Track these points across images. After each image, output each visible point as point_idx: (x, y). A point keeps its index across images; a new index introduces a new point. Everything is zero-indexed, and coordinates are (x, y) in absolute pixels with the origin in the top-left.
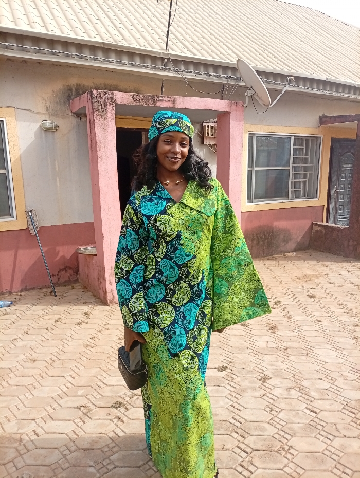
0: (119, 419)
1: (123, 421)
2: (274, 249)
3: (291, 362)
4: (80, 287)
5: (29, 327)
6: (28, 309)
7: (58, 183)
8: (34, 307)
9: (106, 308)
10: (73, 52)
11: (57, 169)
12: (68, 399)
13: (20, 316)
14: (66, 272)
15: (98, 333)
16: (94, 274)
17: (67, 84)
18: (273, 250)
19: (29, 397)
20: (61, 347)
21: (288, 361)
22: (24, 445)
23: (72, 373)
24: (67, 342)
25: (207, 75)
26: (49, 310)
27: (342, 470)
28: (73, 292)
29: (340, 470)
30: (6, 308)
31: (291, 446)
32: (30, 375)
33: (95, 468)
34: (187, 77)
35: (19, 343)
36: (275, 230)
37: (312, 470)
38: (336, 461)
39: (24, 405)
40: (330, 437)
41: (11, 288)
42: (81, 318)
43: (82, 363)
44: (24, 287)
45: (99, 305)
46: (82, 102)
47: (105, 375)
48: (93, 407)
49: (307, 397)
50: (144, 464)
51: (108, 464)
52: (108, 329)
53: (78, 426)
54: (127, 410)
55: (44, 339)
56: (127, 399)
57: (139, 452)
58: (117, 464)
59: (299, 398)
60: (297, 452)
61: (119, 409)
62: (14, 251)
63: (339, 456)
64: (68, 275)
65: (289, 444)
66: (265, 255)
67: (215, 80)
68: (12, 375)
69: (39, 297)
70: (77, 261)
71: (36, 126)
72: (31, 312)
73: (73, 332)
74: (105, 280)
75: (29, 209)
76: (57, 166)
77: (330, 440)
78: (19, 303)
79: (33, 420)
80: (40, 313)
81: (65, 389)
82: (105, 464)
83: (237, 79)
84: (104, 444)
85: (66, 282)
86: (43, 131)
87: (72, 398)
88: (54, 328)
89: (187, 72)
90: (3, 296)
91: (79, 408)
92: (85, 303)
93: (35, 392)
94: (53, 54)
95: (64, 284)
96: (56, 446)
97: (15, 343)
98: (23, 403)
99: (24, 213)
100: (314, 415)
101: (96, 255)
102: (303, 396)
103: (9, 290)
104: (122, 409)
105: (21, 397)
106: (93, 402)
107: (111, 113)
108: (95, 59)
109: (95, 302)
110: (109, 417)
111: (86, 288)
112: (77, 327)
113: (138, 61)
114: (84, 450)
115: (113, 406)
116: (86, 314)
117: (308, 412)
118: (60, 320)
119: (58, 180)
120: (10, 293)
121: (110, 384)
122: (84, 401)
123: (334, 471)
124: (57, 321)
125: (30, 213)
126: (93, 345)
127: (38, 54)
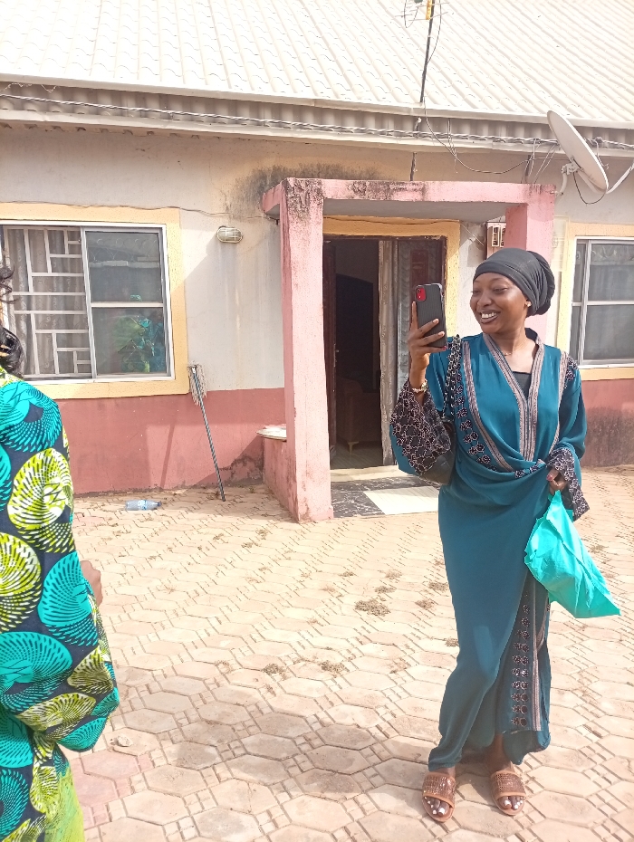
0: (270, 689)
1: (274, 693)
2: (621, 453)
3: (585, 650)
4: (263, 491)
5: (175, 542)
6: (181, 517)
7: (238, 325)
8: (190, 513)
9: (295, 526)
10: (267, 118)
11: (237, 302)
12: (205, 649)
13: (167, 524)
14: (245, 464)
15: (274, 563)
16: (283, 472)
17: (259, 168)
18: (619, 455)
19: (153, 640)
20: (213, 577)
21: (579, 647)
22: (130, 701)
23: (220, 615)
24: (223, 569)
25: (495, 140)
26: (209, 520)
27: (612, 831)
28: (252, 497)
29: (609, 831)
30: (150, 512)
31: (533, 779)
32: (161, 609)
33: (217, 749)
34: (456, 145)
35: (157, 563)
36: (624, 417)
37: (557, 820)
38: (607, 815)
39: (143, 649)
40: (610, 777)
41: (163, 483)
42: (254, 536)
43: (238, 602)
44: (181, 483)
45: (286, 521)
46: (275, 197)
47: (266, 624)
48: (236, 666)
49: (591, 708)
50: (288, 758)
51: (236, 747)
52: (289, 559)
53: (208, 689)
54: (285, 678)
55: (192, 562)
56: (290, 663)
57: (286, 740)
58: (249, 750)
59: (576, 709)
60: (541, 789)
61: (273, 675)
62: (169, 426)
63: (615, 810)
64: (247, 469)
65: (531, 774)
66: (602, 463)
67: (510, 147)
68: (137, 606)
69: (200, 499)
70: (262, 448)
71: (209, 236)
72: (184, 520)
73: (235, 557)
74: (295, 481)
75: (192, 364)
76: (237, 297)
77: (610, 782)
78: (170, 505)
79: (150, 670)
80: (196, 523)
81: (204, 636)
82: (232, 746)
83: (552, 144)
84: (238, 720)
85: (243, 480)
86: (219, 244)
87: (211, 650)
88: (210, 547)
89: (458, 137)
90: (150, 493)
91: (217, 665)
92: (265, 516)
93: (163, 634)
94: (237, 122)
95: (240, 484)
96: (172, 710)
97: (152, 562)
98: (142, 646)
99: (185, 369)
100: (595, 738)
101: (285, 441)
102: (586, 706)
103: (159, 486)
104: (277, 676)
105: (143, 638)
106: (239, 660)
107: (316, 213)
108: (301, 127)
109: (281, 515)
110: (255, 684)
111: (271, 493)
112: (244, 550)
113: (371, 125)
114: (209, 722)
115: (265, 670)
116: (262, 532)
117: (585, 732)
118: (222, 537)
119: (238, 319)
120: (161, 490)
121: (270, 638)
122: (226, 657)
123: (596, 830)
124: (216, 538)
125: (194, 369)
126: (260, 579)
127: (213, 125)
